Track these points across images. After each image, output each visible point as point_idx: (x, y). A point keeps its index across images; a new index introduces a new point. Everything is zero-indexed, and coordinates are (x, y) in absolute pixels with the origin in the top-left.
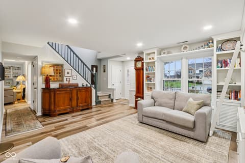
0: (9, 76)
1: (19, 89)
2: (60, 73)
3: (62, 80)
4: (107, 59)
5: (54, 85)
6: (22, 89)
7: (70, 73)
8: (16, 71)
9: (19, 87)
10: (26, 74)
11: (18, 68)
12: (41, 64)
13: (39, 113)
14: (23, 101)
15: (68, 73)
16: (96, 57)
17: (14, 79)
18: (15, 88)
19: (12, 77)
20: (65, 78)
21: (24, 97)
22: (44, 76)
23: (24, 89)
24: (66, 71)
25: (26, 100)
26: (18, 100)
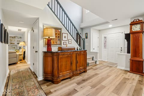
0: (14, 43)
1: (21, 52)
2: (58, 37)
3: (61, 44)
4: (89, 27)
5: (54, 49)
6: (23, 52)
7: (66, 37)
8: (19, 40)
9: (21, 50)
10: (26, 41)
11: (20, 37)
12: (42, 27)
13: (40, 78)
14: (24, 61)
15: (65, 37)
16: (80, 26)
17: (17, 45)
18: (18, 51)
19: (16, 44)
20: (63, 42)
21: (24, 58)
22: (45, 39)
23: (24, 52)
24: (64, 35)
25: (26, 60)
26: (20, 60)
